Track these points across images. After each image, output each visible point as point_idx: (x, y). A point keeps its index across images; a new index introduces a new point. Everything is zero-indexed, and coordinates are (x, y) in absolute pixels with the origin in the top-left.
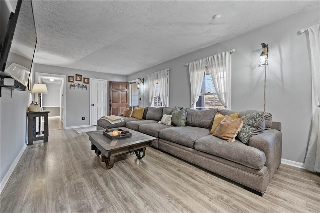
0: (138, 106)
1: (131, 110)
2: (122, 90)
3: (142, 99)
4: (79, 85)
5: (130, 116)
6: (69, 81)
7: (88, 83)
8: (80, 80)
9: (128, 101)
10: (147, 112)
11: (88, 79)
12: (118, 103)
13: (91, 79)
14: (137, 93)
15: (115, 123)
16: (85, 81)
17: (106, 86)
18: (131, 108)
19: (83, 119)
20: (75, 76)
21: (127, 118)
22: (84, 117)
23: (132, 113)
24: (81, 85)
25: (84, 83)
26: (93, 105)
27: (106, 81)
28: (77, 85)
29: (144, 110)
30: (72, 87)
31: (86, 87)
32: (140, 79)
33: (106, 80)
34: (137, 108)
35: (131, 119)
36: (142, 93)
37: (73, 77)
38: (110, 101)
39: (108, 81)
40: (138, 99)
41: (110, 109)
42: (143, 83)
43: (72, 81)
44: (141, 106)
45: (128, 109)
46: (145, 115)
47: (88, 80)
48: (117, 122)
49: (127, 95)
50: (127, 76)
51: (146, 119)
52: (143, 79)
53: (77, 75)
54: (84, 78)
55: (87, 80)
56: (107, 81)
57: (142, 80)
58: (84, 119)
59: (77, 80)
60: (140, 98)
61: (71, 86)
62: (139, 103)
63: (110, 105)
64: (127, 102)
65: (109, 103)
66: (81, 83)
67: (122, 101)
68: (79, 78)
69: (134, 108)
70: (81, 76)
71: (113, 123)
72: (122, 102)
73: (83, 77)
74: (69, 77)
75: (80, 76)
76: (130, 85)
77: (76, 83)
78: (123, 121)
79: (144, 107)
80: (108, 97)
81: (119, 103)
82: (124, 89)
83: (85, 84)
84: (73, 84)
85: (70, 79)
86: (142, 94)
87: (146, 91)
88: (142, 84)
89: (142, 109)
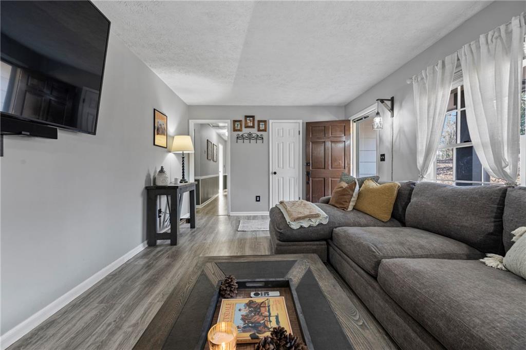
0: (376, 179)
1: (353, 191)
2: (335, 139)
3: (386, 157)
4: (250, 134)
5: (350, 208)
6: (235, 130)
7: (265, 130)
8: (252, 125)
9: (349, 164)
10: (409, 199)
11: (265, 121)
12: (324, 168)
13: (271, 121)
14: (373, 145)
15: (301, 227)
16: (261, 126)
17: (299, 134)
18: (352, 185)
19: (258, 199)
20: (243, 119)
21: (338, 213)
22: (259, 197)
23: (354, 199)
24: (254, 135)
25: (259, 130)
26: (275, 173)
27: (299, 123)
28: (246, 135)
29: (396, 192)
30: (239, 140)
31: (263, 138)
32: (382, 101)
33: (298, 121)
34: (373, 185)
35: (352, 216)
36: (390, 138)
37: (240, 121)
38: (308, 164)
39: (303, 123)
40: (375, 157)
41: (308, 183)
42: (392, 109)
43: (239, 128)
44: (385, 178)
45: (344, 185)
46: (400, 209)
47: (265, 125)
48: (306, 224)
49: (346, 151)
50: (346, 107)
51: (407, 224)
52: (392, 100)
53: (246, 117)
54: (259, 122)
55: (263, 125)
56: (301, 121)
57: (389, 103)
58: (259, 201)
59: (247, 127)
60: (383, 155)
61: (237, 138)
62: (379, 169)
63: (308, 174)
64: (347, 166)
65: (306, 168)
66: (254, 131)
67: (335, 164)
68: (251, 121)
69: (361, 182)
70: (253, 117)
71: (295, 226)
72: (333, 166)
73: (257, 119)
74: (235, 121)
75: (251, 119)
76: (353, 127)
77: (245, 131)
78: (325, 222)
79: (398, 183)
80: (305, 156)
81: (329, 169)
82: (340, 137)
83: (259, 133)
84: (240, 133)
85: (236, 125)
86: (387, 143)
87: (401, 131)
88: (389, 113)
89: (390, 189)
